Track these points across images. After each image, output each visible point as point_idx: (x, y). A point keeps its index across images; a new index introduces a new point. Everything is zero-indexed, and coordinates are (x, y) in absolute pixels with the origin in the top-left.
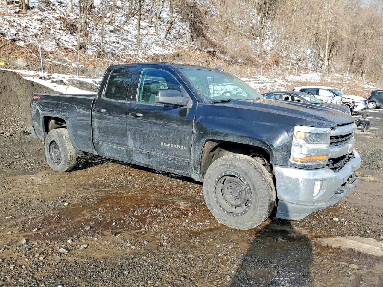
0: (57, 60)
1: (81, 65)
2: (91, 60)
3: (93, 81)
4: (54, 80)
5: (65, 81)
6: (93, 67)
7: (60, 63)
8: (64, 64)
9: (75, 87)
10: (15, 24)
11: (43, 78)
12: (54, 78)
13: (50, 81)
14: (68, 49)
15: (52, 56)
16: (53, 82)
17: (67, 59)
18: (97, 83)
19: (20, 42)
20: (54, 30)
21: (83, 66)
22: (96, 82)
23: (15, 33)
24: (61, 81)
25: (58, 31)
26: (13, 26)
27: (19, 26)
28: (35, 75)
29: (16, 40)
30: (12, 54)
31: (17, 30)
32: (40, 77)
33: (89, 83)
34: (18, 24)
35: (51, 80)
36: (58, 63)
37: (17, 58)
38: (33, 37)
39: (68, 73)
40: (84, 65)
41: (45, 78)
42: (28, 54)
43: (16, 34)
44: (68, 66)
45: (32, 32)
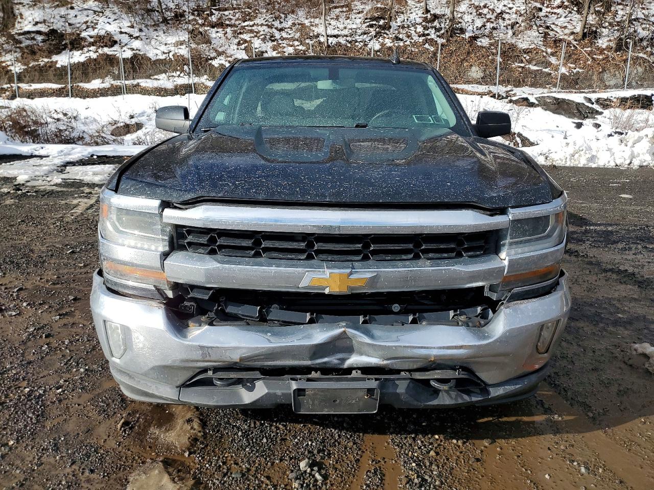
0: (534, 63)
1: (577, 69)
2: (601, 57)
3: (585, 98)
4: (514, 98)
5: (532, 99)
6: (601, 70)
7: (538, 68)
8: (544, 70)
9: (546, 110)
10: (485, 11)
11: (497, 96)
12: (515, 95)
13: (507, 100)
14: (560, 40)
15: (528, 58)
16: (511, 101)
17: (553, 60)
18: (594, 101)
19: (483, 41)
20: (549, 10)
21: (581, 71)
22: (590, 100)
23: (480, 26)
24: (526, 99)
25: (555, 11)
26: (480, 14)
27: (491, 13)
28: (486, 91)
29: (478, 37)
30: (467, 61)
31: (485, 20)
32: (492, 94)
33: (574, 102)
34: (489, 9)
35: (509, 98)
36: (535, 68)
37: (471, 66)
38: (507, 29)
39: (547, 86)
40: (583, 68)
41: (499, 96)
42: (490, 57)
43: (481, 28)
44: (552, 72)
45: (509, 19)
